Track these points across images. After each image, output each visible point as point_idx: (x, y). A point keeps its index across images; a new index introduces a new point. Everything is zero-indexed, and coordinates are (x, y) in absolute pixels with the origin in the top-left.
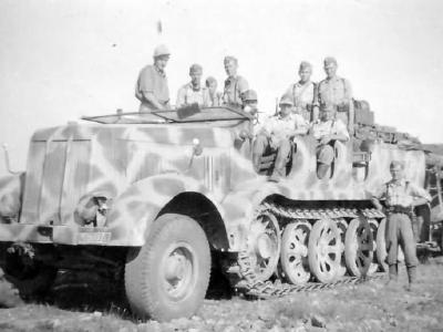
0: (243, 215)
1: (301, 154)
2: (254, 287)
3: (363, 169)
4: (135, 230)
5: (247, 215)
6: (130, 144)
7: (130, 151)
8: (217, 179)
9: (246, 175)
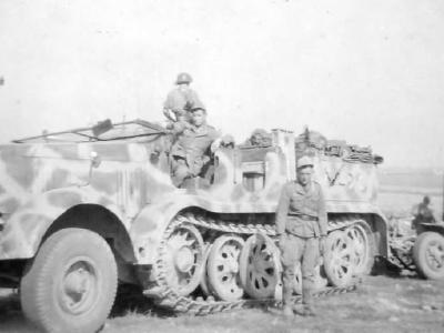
0: (155, 227)
1: (223, 167)
2: (178, 304)
3: (261, 178)
4: (24, 243)
5: (159, 226)
6: (35, 160)
7: (35, 168)
8: (132, 192)
9: (164, 188)
